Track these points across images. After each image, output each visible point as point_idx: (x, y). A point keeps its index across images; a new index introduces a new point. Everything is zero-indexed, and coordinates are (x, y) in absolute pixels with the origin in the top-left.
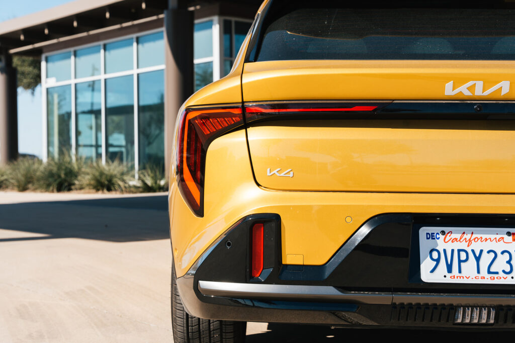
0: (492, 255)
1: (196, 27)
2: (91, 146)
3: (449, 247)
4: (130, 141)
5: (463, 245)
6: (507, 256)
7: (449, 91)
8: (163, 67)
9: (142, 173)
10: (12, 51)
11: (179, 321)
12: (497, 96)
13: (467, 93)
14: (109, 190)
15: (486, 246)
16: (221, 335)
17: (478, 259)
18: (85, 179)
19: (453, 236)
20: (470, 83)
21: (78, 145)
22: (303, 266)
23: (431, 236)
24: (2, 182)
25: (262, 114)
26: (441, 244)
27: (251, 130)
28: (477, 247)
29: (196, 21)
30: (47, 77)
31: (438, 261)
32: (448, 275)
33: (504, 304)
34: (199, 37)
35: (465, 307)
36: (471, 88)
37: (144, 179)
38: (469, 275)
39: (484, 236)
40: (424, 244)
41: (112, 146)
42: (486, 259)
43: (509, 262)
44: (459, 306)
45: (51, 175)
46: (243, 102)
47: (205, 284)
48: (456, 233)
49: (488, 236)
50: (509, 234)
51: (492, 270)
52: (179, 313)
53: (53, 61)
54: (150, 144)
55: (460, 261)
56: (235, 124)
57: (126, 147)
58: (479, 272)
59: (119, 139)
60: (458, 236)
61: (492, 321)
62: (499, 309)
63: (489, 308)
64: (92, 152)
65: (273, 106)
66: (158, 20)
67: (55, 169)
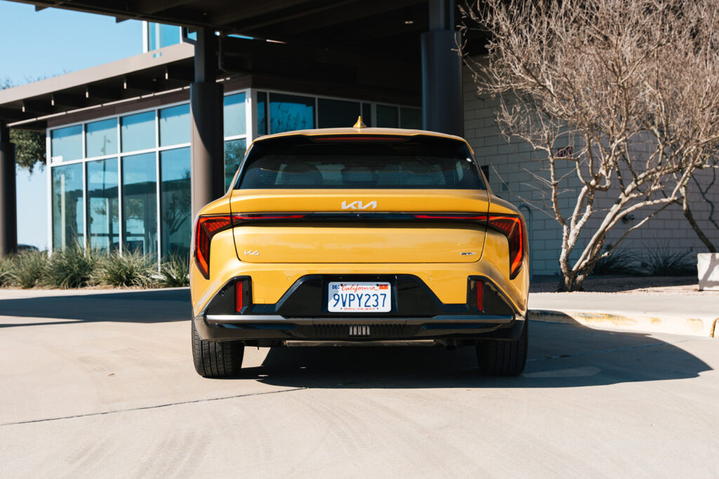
0: (368, 297)
1: (225, 100)
2: (104, 235)
3: (344, 293)
4: (150, 229)
5: (352, 292)
6: (375, 297)
7: (344, 207)
8: (189, 144)
9: (167, 266)
10: (10, 125)
11: (197, 347)
12: (370, 209)
13: (354, 208)
14: (129, 284)
15: (365, 292)
16: (223, 356)
17: (360, 299)
18: (101, 273)
19: (347, 287)
20: (355, 202)
21: (89, 235)
22: (264, 304)
23: (335, 287)
24: (3, 278)
25: (243, 220)
26: (340, 291)
27: (236, 229)
28: (359, 292)
29: (225, 94)
30: (52, 156)
31: (338, 300)
32: (343, 308)
33: (375, 323)
34: (229, 111)
35: (353, 326)
36: (356, 205)
37: (169, 272)
38: (355, 307)
39: (364, 287)
40: (331, 291)
41: (129, 235)
42: (364, 299)
43: (376, 301)
44: (350, 325)
45: (61, 268)
46: (231, 213)
47: (210, 317)
48: (349, 285)
49: (366, 287)
50: (378, 285)
51: (367, 304)
52: (196, 342)
53: (60, 137)
54: (173, 231)
55: (350, 300)
56: (227, 225)
57: (145, 235)
58: (360, 306)
59: (136, 227)
60: (350, 287)
61: (368, 333)
62: (372, 327)
63: (366, 326)
64: (106, 242)
65: (249, 216)
66: (184, 91)
67: (66, 262)
